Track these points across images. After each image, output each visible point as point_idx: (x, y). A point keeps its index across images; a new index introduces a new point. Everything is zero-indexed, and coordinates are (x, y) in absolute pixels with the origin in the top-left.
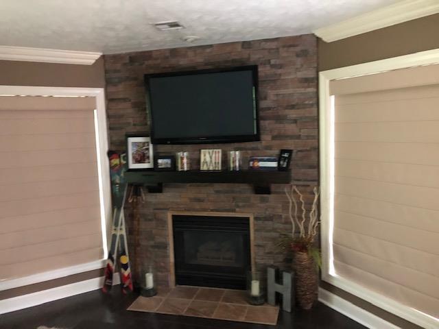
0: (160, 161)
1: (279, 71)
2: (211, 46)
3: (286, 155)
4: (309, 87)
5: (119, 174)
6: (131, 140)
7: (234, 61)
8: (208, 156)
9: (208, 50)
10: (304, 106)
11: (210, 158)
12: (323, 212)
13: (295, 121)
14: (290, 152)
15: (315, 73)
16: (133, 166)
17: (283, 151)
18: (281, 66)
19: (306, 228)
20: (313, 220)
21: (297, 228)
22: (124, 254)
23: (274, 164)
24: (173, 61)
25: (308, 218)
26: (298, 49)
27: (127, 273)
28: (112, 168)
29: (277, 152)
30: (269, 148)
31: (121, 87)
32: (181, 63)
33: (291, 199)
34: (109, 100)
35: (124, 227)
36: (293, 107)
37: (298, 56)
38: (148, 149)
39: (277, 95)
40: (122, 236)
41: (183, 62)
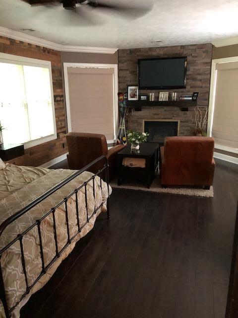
0: (142, 97)
1: (195, 59)
2: (167, 47)
3: (196, 95)
4: (207, 66)
5: (123, 103)
6: (129, 88)
7: (176, 54)
8: (162, 95)
9: (165, 49)
10: (205, 74)
11: (163, 96)
12: (208, 118)
13: (201, 80)
14: (198, 93)
15: (210, 60)
16: (130, 99)
17: (194, 93)
18: (196, 57)
19: (202, 125)
20: (205, 121)
21: (198, 125)
22: (124, 136)
23: (191, 98)
24: (150, 53)
25: (203, 121)
26: (204, 50)
27: (125, 144)
28: (119, 100)
29: (192, 93)
30: (188, 92)
31: (125, 64)
32: (153, 54)
33: (197, 113)
34: (119, 70)
35: (124, 126)
36: (200, 74)
37: (204, 52)
38: (136, 92)
39: (194, 69)
40: (123, 129)
41: (154, 54)
